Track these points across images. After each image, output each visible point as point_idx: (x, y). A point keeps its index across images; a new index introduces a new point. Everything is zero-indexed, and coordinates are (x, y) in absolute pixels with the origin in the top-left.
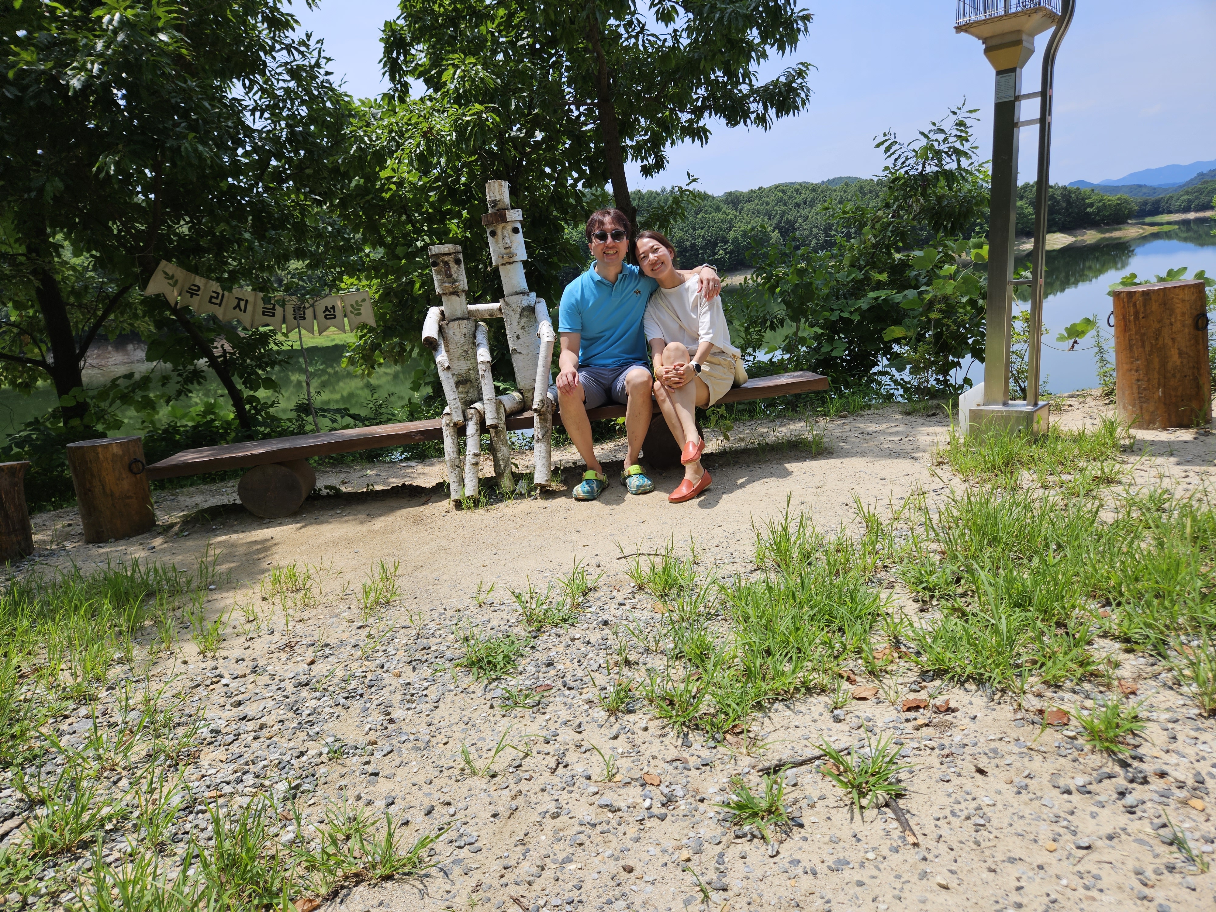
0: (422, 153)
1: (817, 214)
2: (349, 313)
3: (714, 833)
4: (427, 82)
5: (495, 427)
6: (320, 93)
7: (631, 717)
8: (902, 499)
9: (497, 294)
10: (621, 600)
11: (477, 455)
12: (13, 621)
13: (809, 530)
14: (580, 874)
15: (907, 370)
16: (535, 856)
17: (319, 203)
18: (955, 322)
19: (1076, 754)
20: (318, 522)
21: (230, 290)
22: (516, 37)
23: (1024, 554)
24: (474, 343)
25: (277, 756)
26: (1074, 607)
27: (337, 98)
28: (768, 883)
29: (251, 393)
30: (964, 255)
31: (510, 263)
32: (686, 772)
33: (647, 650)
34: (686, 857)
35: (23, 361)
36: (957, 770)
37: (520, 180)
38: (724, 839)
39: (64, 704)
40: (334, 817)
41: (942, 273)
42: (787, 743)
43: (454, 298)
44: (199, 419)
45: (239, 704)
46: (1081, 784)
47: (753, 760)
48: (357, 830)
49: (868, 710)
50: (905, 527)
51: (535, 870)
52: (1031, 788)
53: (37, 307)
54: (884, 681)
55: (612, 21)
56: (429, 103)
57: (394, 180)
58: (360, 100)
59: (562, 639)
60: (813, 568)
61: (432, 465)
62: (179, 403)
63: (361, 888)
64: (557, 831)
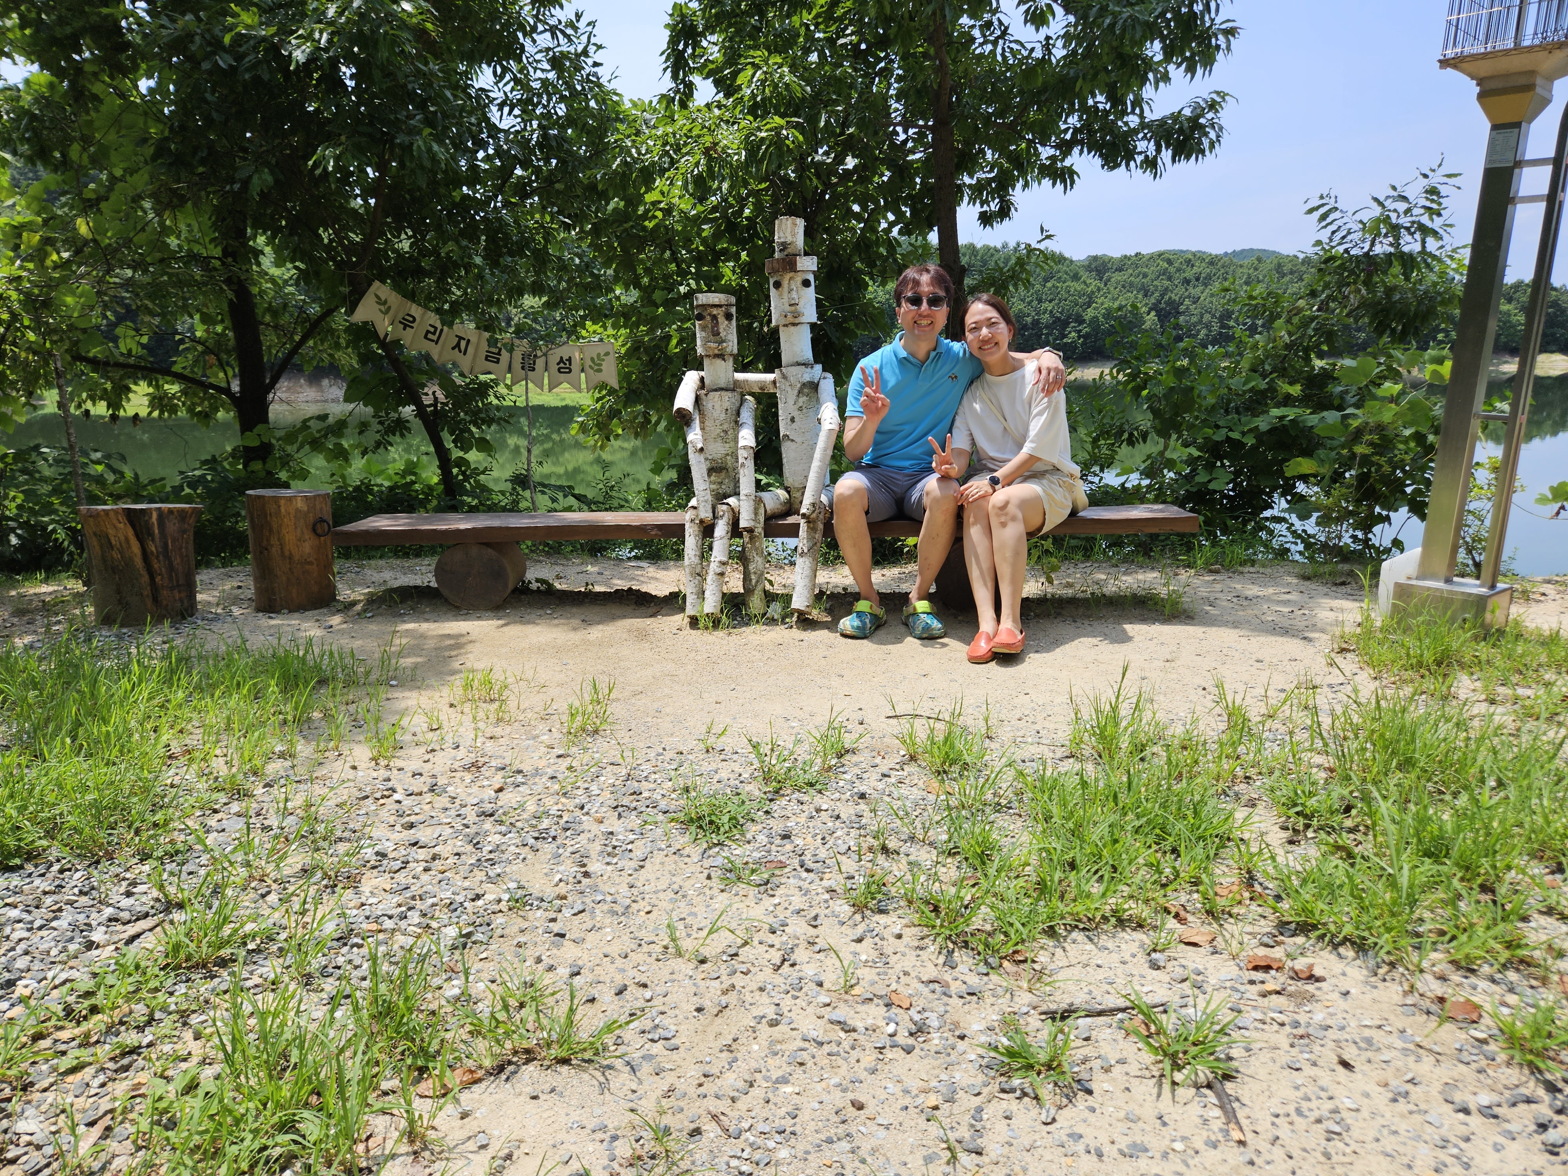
0: (700, 175)
1: (1212, 295)
2: (587, 368)
3: (972, 1081)
4: (717, 83)
5: (750, 530)
6: (583, 88)
7: (882, 919)
8: (1283, 691)
9: (773, 362)
10: (885, 770)
11: (724, 564)
12: (167, 691)
13: (1147, 716)
14: (797, 1099)
15: (1313, 520)
16: (743, 1067)
17: (567, 228)
18: (1390, 461)
19: (1484, 1063)
20: (523, 621)
21: (451, 325)
22: (837, 33)
23: (1448, 788)
24: (736, 422)
25: (448, 894)
26: (1509, 868)
27: (604, 96)
28: (1037, 1156)
29: (461, 454)
30: (1415, 372)
31: (794, 324)
32: (945, 999)
33: (912, 838)
34: (933, 1103)
35: (206, 386)
36: (1312, 1057)
37: (819, 219)
38: (985, 1091)
39: (215, 796)
40: (507, 978)
41: (1379, 392)
42: (1083, 984)
43: (719, 362)
44: (397, 478)
45: (411, 826)
46: (1486, 1103)
47: (1035, 999)
48: (533, 999)
49: (1198, 960)
50: (1282, 729)
51: (741, 1085)
52: (1413, 1097)
53: (228, 323)
54: (1226, 926)
55: (965, 20)
56: (717, 112)
57: (662, 205)
58: (631, 101)
59: (805, 807)
60: (1146, 765)
61: (666, 569)
62: (376, 456)
63: (531, 1067)
64: (773, 1042)
